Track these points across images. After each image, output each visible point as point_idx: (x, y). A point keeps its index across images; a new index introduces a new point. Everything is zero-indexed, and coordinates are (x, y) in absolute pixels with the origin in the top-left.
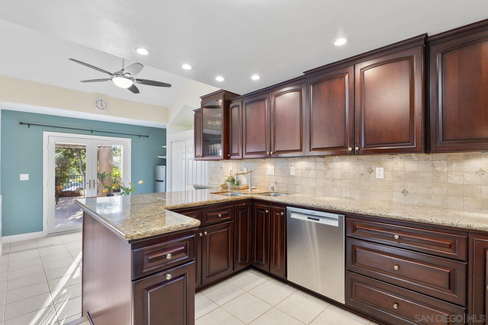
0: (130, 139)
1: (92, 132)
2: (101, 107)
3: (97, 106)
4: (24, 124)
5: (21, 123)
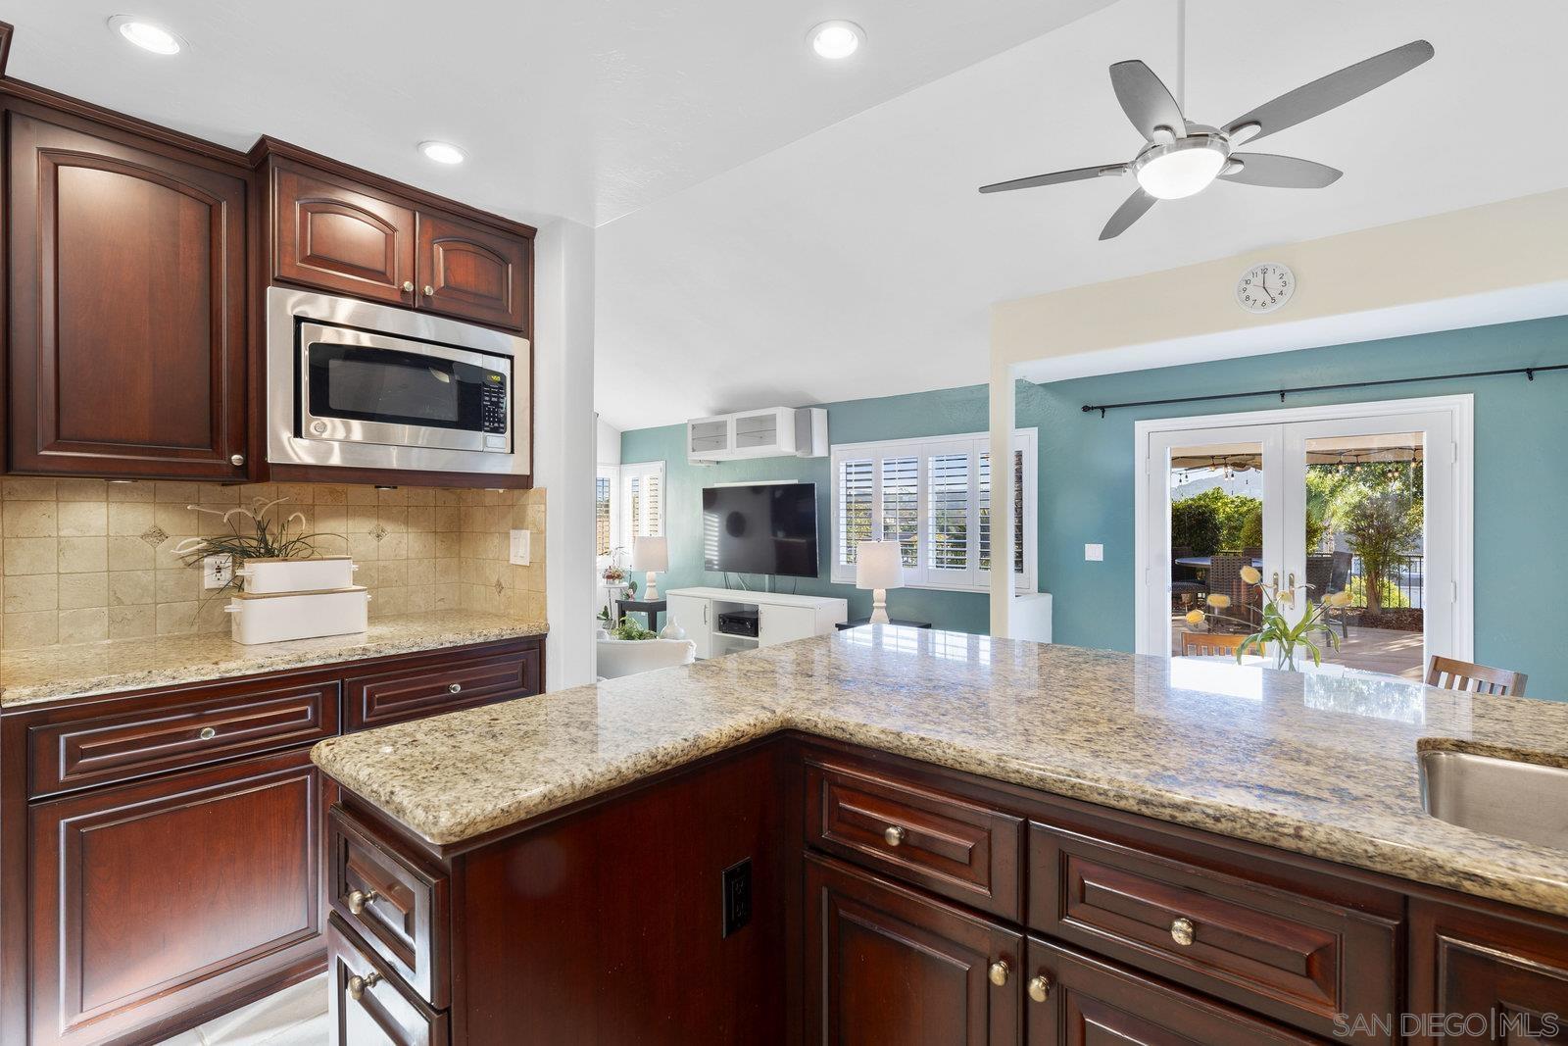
0: (1468, 399)
1: (1283, 396)
2: (1262, 296)
3: (1248, 298)
4: (1093, 408)
5: (1086, 409)
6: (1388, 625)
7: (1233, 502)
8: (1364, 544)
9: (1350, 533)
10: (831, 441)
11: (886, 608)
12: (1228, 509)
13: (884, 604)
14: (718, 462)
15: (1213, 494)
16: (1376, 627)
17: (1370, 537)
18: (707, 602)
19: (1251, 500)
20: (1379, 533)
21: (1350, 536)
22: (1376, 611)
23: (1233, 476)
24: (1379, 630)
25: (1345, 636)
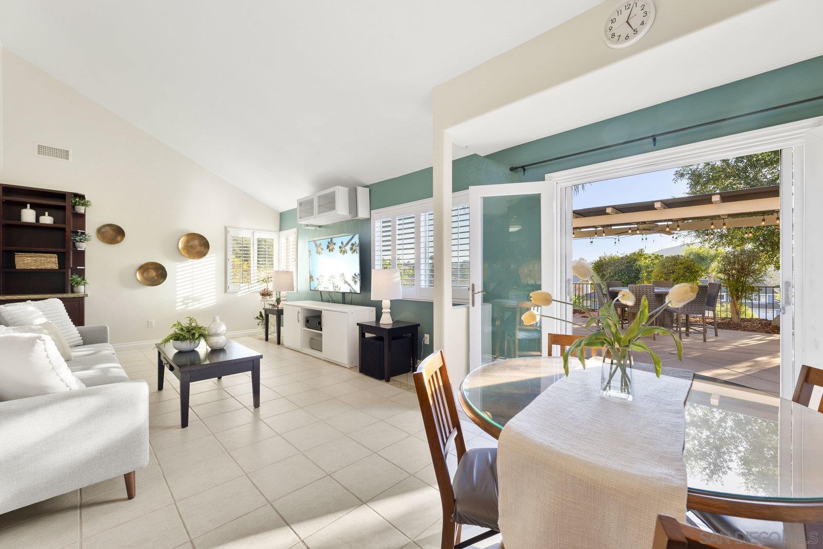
1: (654, 139)
2: (625, 31)
3: (613, 35)
4: (517, 168)
5: (512, 169)
6: (745, 329)
7: (650, 257)
8: (729, 279)
9: (720, 272)
10: (372, 208)
11: (391, 313)
12: (647, 261)
13: (389, 311)
14: (320, 227)
15: (639, 253)
16: (737, 330)
17: (733, 275)
18: (299, 309)
19: (661, 256)
20: (739, 272)
21: (720, 275)
22: (736, 320)
23: (646, 239)
24: (739, 332)
25: (716, 335)
